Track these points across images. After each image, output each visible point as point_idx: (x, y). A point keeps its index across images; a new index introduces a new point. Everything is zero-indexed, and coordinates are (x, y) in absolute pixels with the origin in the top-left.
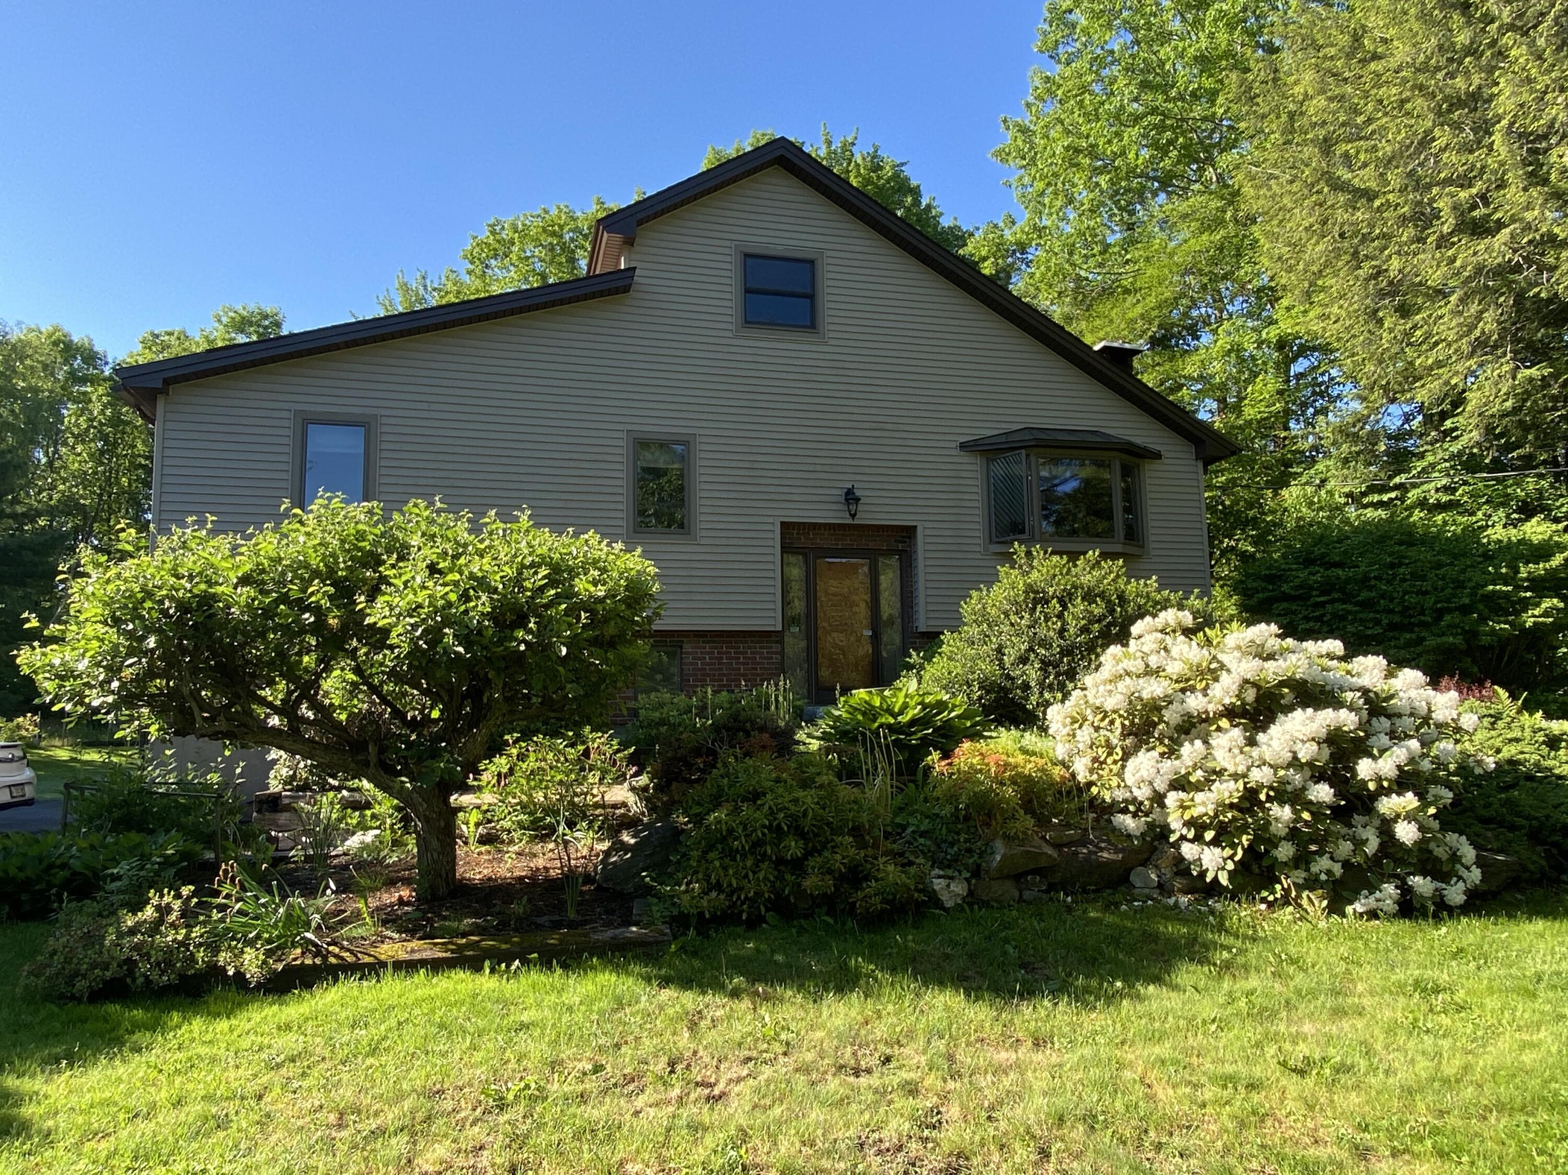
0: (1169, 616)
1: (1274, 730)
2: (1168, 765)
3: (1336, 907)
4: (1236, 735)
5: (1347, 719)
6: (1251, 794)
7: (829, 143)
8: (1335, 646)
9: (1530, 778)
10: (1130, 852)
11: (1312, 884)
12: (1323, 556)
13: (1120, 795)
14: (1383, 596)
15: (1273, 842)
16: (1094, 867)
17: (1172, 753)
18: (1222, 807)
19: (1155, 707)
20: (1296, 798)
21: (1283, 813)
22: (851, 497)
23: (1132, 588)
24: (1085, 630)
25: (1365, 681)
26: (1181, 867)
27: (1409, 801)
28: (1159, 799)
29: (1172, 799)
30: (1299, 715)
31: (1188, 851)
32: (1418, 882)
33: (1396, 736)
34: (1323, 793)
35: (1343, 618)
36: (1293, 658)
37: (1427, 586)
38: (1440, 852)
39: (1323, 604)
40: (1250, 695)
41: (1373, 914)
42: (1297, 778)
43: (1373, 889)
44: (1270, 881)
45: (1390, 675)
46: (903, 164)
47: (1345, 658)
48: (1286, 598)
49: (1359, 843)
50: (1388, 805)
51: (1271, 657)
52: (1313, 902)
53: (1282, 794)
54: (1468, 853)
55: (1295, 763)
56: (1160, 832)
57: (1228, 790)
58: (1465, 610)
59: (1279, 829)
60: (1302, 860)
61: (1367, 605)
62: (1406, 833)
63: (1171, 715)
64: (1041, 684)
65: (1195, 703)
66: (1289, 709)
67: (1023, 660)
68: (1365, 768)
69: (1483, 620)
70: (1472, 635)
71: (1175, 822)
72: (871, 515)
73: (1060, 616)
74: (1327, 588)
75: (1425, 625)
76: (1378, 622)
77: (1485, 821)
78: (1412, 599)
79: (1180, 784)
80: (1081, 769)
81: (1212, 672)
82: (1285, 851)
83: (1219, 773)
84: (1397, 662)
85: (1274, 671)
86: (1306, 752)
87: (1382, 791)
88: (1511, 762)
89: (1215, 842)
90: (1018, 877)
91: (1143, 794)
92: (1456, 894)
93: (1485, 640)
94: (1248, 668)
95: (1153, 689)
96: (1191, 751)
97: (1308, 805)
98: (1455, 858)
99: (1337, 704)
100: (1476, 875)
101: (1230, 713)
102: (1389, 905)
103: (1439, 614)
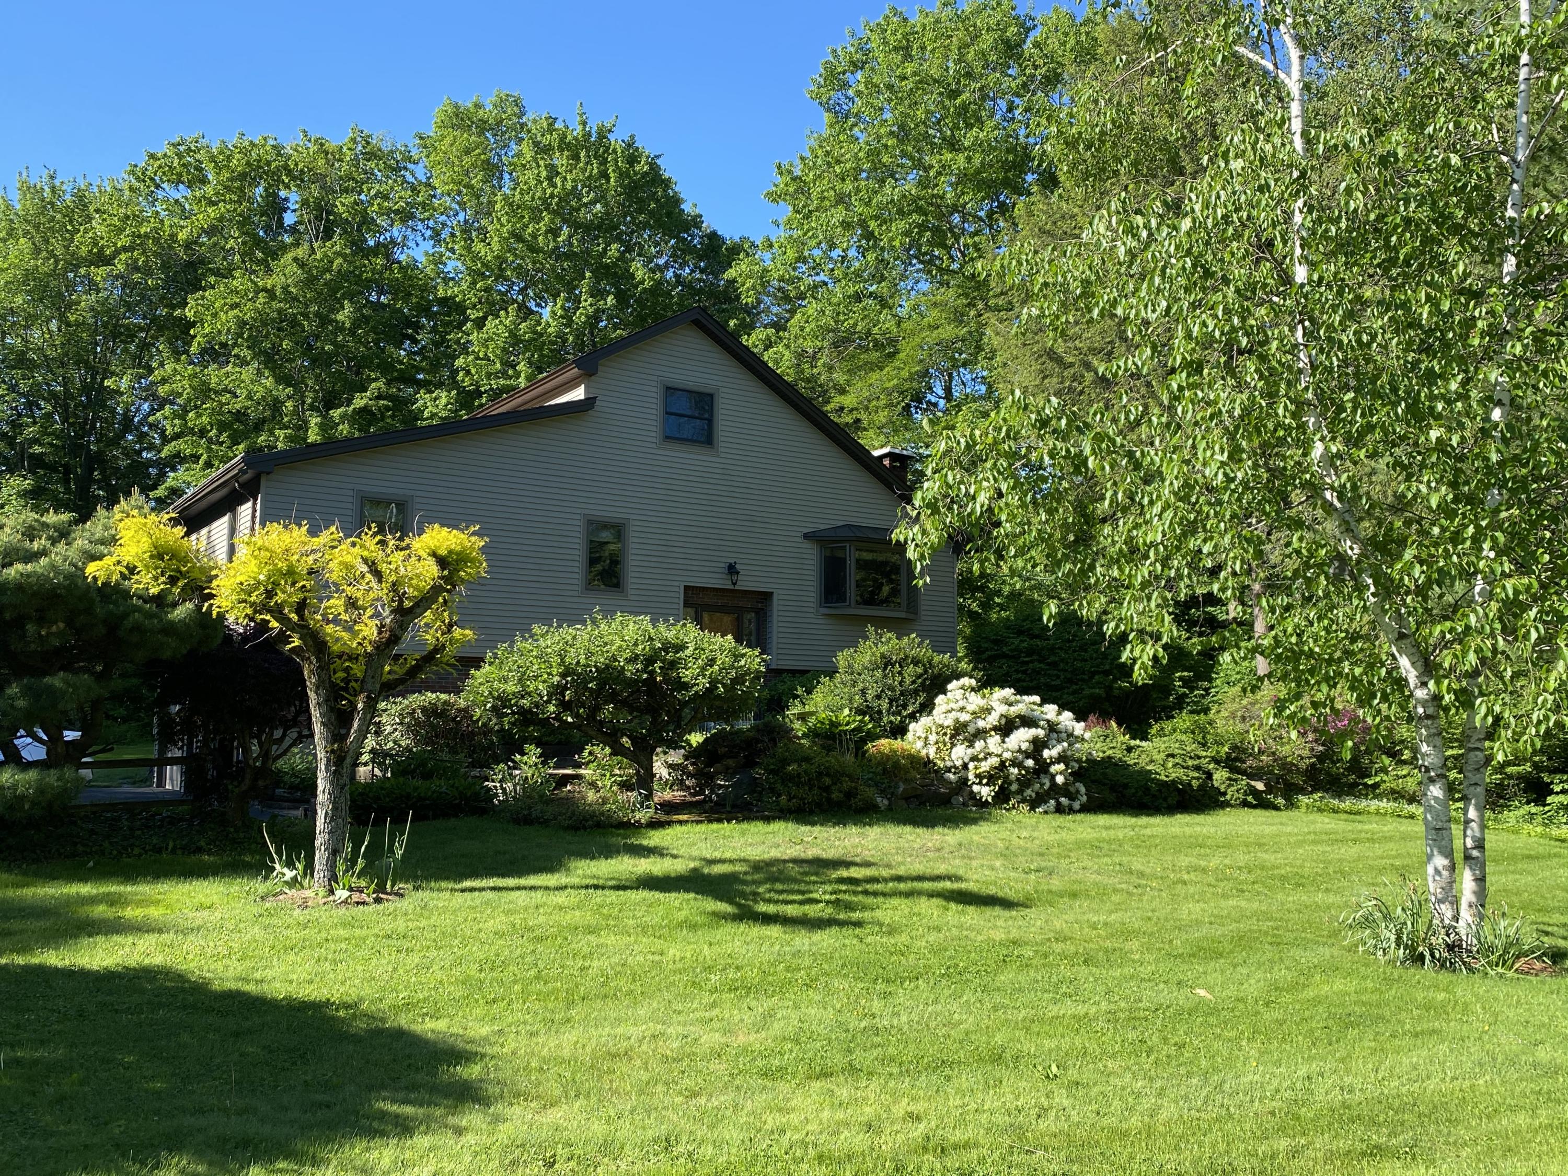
0: (966, 681)
1: (1012, 736)
2: (970, 751)
3: (1033, 808)
4: (998, 738)
5: (1041, 733)
6: (1002, 763)
7: (584, 124)
8: (1037, 699)
9: (1116, 765)
10: (952, 789)
11: (1023, 801)
12: (1030, 629)
13: (949, 764)
14: (1062, 660)
15: (1010, 784)
16: (937, 794)
17: (971, 745)
18: (992, 768)
19: (965, 725)
20: (1020, 765)
21: (1015, 771)
22: (732, 570)
23: (937, 659)
24: (914, 682)
25: (1048, 717)
26: (972, 795)
27: (1061, 767)
28: (965, 766)
29: (971, 766)
30: (1022, 730)
31: (976, 788)
32: (1063, 800)
33: (1059, 741)
34: (1030, 763)
35: (1038, 673)
36: (1020, 706)
37: (1087, 656)
38: (1072, 789)
39: (1027, 663)
40: (1003, 721)
41: (1046, 812)
42: (1021, 757)
43: (1046, 802)
44: (1007, 801)
45: (1059, 714)
46: (657, 157)
47: (1041, 705)
48: (1005, 656)
49: (1042, 785)
50: (1055, 768)
51: (1011, 705)
52: (1025, 807)
53: (1014, 763)
54: (1083, 790)
55: (1020, 751)
56: (964, 781)
57: (994, 761)
58: (1107, 673)
59: (1013, 777)
60: (1020, 792)
61: (1054, 665)
62: (1060, 779)
63: (971, 729)
64: (888, 711)
65: (981, 724)
66: (1017, 728)
67: (878, 697)
68: (1046, 753)
69: (1115, 680)
70: (1109, 688)
71: (971, 776)
72: (746, 583)
73: (900, 673)
74: (1030, 652)
75: (1083, 680)
76: (1058, 677)
77: (1093, 782)
78: (1078, 664)
79: (974, 759)
80: (932, 752)
81: (988, 710)
82: (1014, 787)
83: (990, 754)
84: (1063, 707)
85: (1014, 710)
86: (1024, 746)
87: (1052, 763)
88: (1109, 757)
89: (987, 784)
90: (907, 799)
91: (959, 763)
92: (1076, 805)
93: (1116, 692)
94: (1001, 709)
95: (965, 717)
96: (979, 745)
97: (1025, 768)
98: (1078, 792)
99: (1037, 726)
100: (1085, 798)
101: (995, 729)
102: (1052, 808)
103: (1093, 674)
